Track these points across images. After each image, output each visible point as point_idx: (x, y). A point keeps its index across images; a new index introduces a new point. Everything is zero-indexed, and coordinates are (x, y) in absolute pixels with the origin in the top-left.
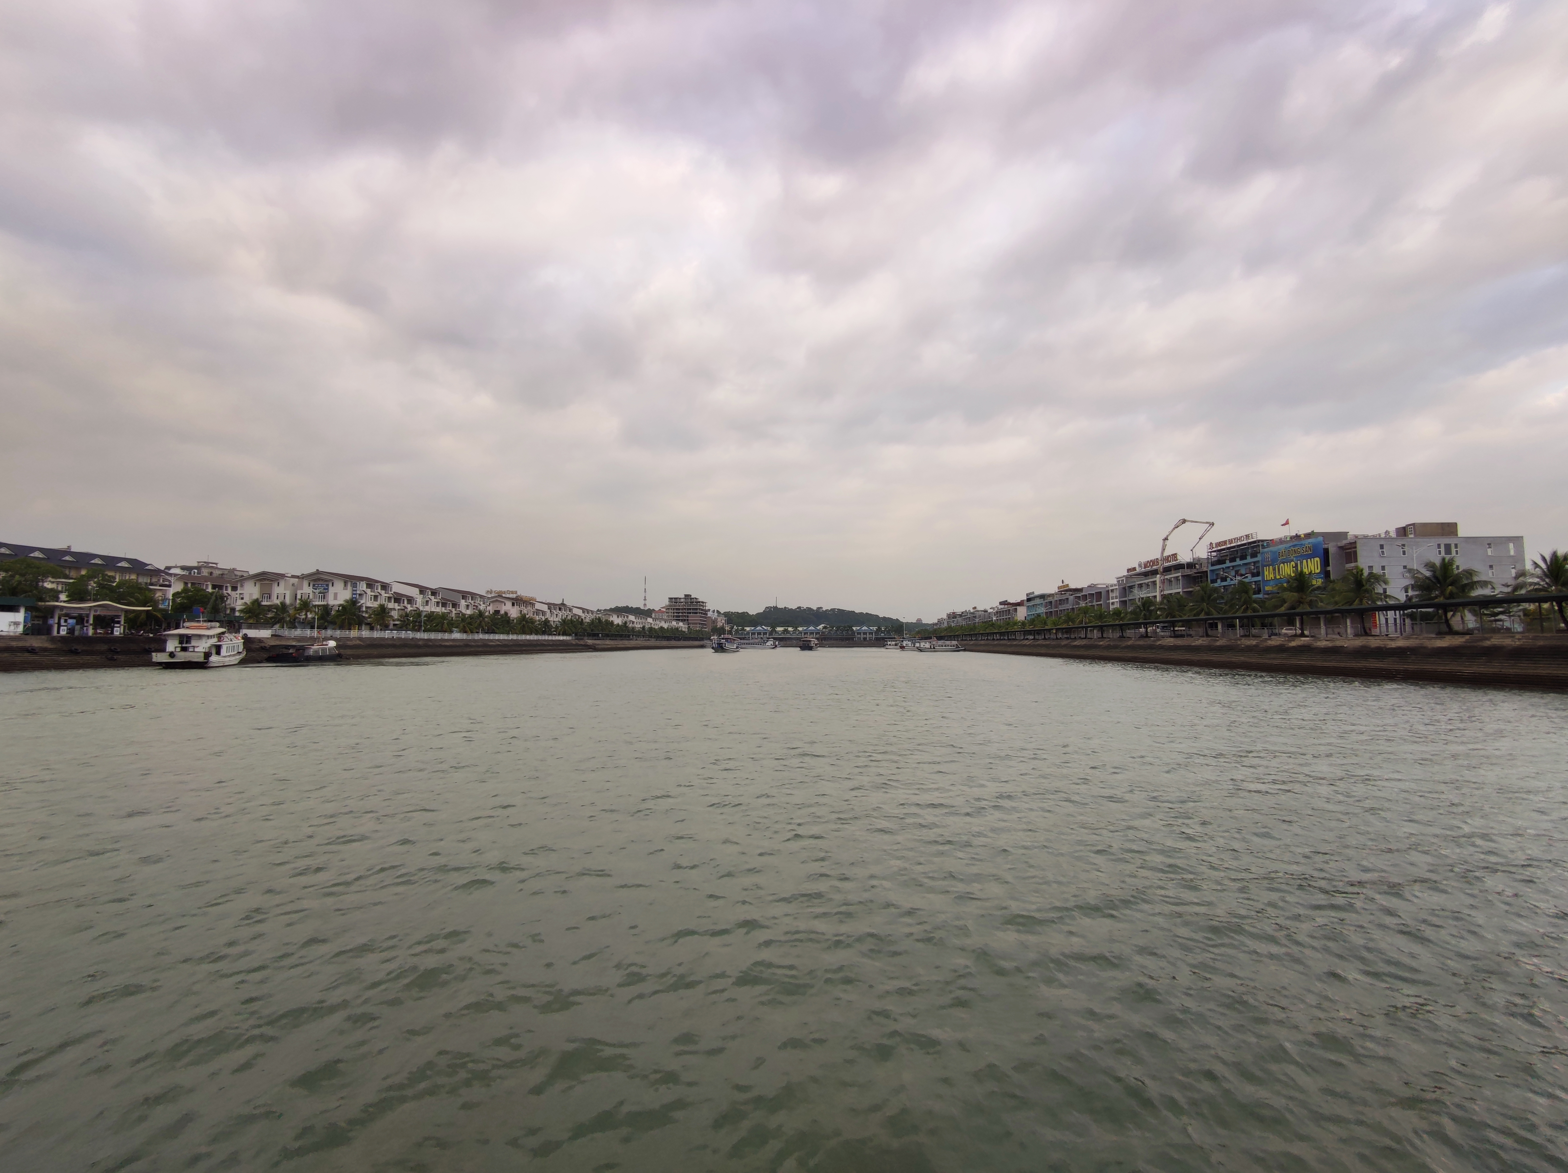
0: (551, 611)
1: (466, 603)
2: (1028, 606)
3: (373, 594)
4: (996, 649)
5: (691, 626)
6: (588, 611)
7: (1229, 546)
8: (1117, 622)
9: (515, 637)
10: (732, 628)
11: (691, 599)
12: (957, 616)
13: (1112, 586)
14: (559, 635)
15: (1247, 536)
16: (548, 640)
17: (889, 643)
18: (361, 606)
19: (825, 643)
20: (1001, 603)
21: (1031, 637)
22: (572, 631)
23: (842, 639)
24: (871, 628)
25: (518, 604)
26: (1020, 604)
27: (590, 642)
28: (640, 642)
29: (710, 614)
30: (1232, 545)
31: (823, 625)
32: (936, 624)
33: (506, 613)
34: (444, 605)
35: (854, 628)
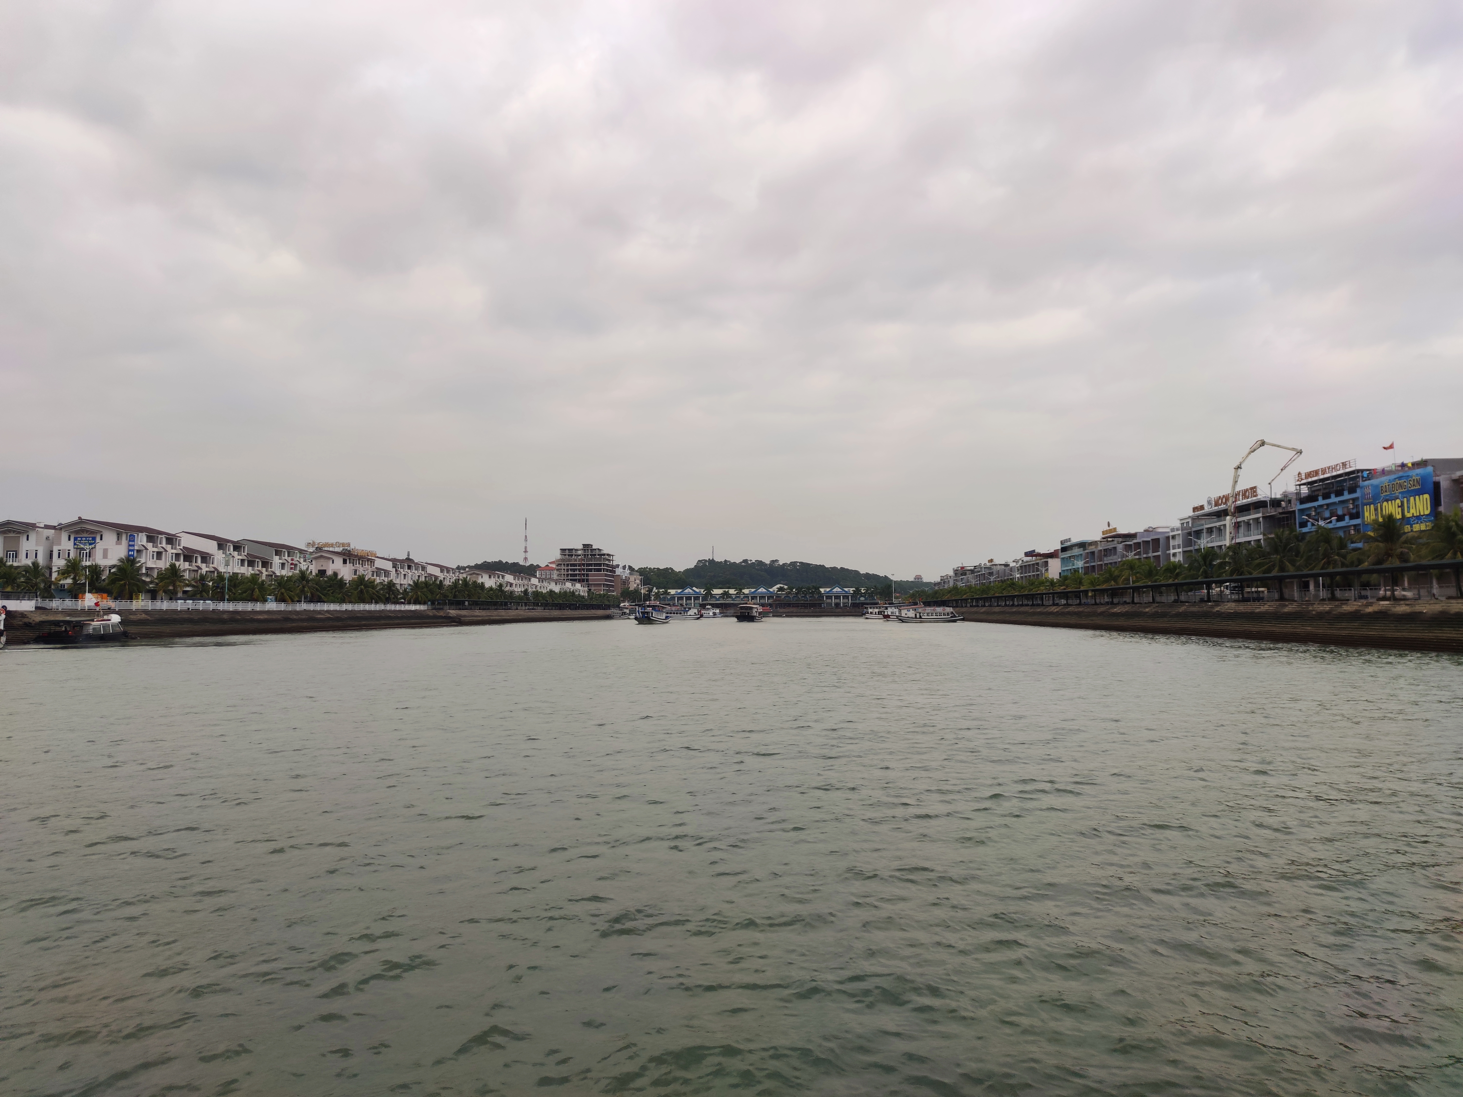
0: (396, 571)
1: (281, 561)
2: (1063, 559)
3: (156, 550)
4: (1013, 618)
5: (593, 588)
6: (448, 570)
7: (1322, 477)
8: (1170, 581)
9: (349, 607)
10: (650, 591)
11: (592, 550)
12: (968, 573)
13: (1173, 530)
14: (409, 603)
15: (1344, 464)
16: (395, 611)
17: (870, 610)
18: (141, 567)
19: (781, 610)
20: (1027, 554)
21: (1063, 602)
22: (427, 597)
23: (805, 606)
24: (846, 589)
25: (352, 561)
26: (1052, 555)
27: (453, 612)
28: (522, 612)
29: (619, 571)
30: (1326, 476)
31: (778, 586)
32: (939, 584)
33: (335, 574)
34: (251, 564)
35: (822, 590)
